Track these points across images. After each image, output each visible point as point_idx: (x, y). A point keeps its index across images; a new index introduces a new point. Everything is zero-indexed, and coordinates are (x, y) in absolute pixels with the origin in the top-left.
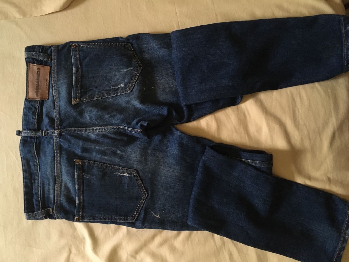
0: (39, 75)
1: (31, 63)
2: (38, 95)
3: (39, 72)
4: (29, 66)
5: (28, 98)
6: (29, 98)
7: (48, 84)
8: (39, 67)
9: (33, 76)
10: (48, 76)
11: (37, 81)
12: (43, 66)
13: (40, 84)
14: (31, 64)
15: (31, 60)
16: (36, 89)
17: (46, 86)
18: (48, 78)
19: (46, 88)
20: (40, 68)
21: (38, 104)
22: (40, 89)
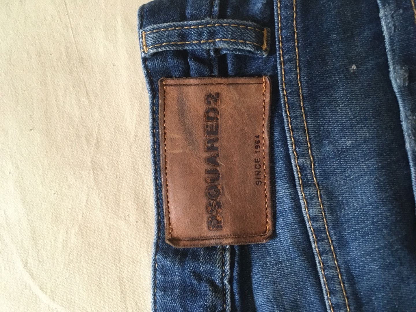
0: (217, 126)
1: (170, 76)
2: (218, 222)
3: (215, 110)
4: (164, 91)
5: (169, 240)
6: (174, 240)
7: (266, 161)
8: (212, 90)
9: (188, 132)
10: (266, 123)
11: (207, 155)
12: (230, 80)
13: (222, 168)
14: (170, 81)
15: (172, 62)
16: (208, 194)
17: (258, 173)
18: (266, 136)
19: (258, 183)
20: (218, 94)
21: (227, 268)
22: (226, 192)
